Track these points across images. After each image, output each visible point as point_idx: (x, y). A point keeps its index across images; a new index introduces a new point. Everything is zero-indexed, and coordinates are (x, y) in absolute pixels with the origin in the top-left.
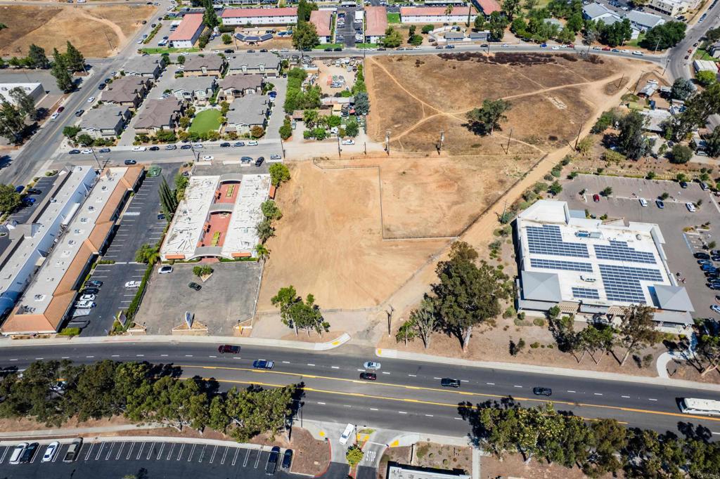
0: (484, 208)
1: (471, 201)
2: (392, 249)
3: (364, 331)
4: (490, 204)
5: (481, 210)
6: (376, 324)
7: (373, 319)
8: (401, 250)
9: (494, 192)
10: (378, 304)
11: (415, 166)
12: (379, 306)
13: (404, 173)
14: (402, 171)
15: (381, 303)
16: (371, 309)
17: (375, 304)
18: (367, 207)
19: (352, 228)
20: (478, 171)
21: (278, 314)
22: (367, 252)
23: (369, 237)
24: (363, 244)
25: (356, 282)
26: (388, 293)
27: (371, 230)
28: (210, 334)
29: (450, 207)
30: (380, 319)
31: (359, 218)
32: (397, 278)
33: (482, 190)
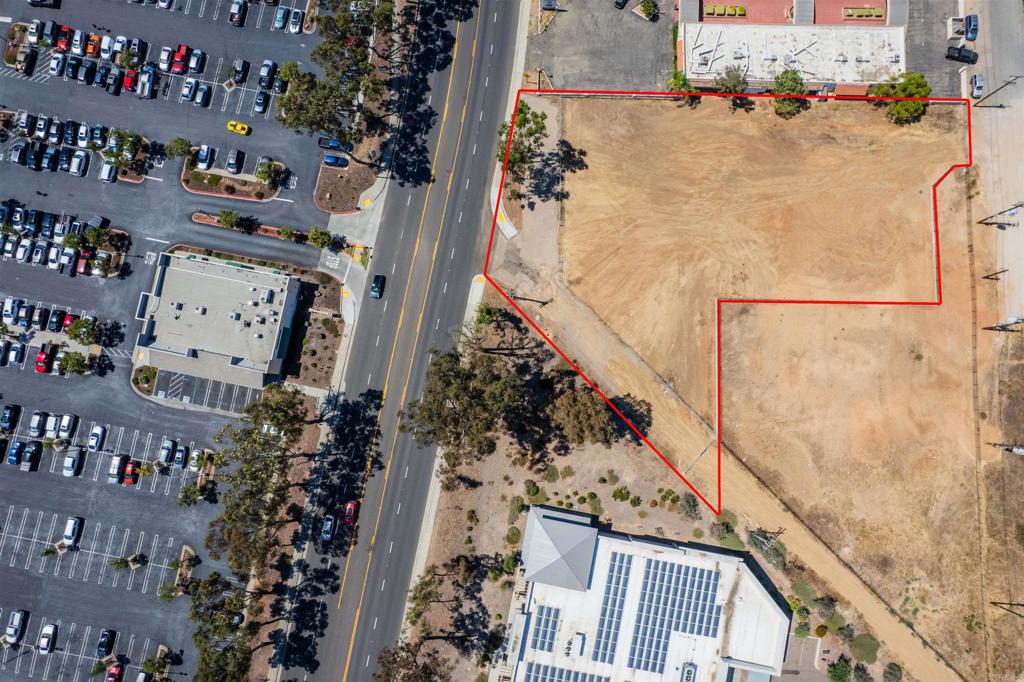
0: (801, 508)
1: (822, 485)
2: (693, 314)
3: (520, 259)
4: (815, 524)
5: (793, 499)
6: (532, 278)
7: (542, 274)
8: (691, 330)
9: (850, 538)
10: (571, 283)
11: (943, 383)
12: (567, 284)
13: (919, 357)
14: (925, 352)
15: (572, 287)
16: (561, 271)
17: (573, 277)
18: (810, 274)
19: (751, 243)
20: (923, 518)
21: (563, 131)
22: (689, 269)
23: (728, 274)
24: (708, 263)
25: (618, 249)
26: (593, 301)
27: (745, 278)
28: (531, 38)
29: (805, 437)
30: (540, 285)
31: (776, 259)
32: (623, 318)
33: (858, 516)
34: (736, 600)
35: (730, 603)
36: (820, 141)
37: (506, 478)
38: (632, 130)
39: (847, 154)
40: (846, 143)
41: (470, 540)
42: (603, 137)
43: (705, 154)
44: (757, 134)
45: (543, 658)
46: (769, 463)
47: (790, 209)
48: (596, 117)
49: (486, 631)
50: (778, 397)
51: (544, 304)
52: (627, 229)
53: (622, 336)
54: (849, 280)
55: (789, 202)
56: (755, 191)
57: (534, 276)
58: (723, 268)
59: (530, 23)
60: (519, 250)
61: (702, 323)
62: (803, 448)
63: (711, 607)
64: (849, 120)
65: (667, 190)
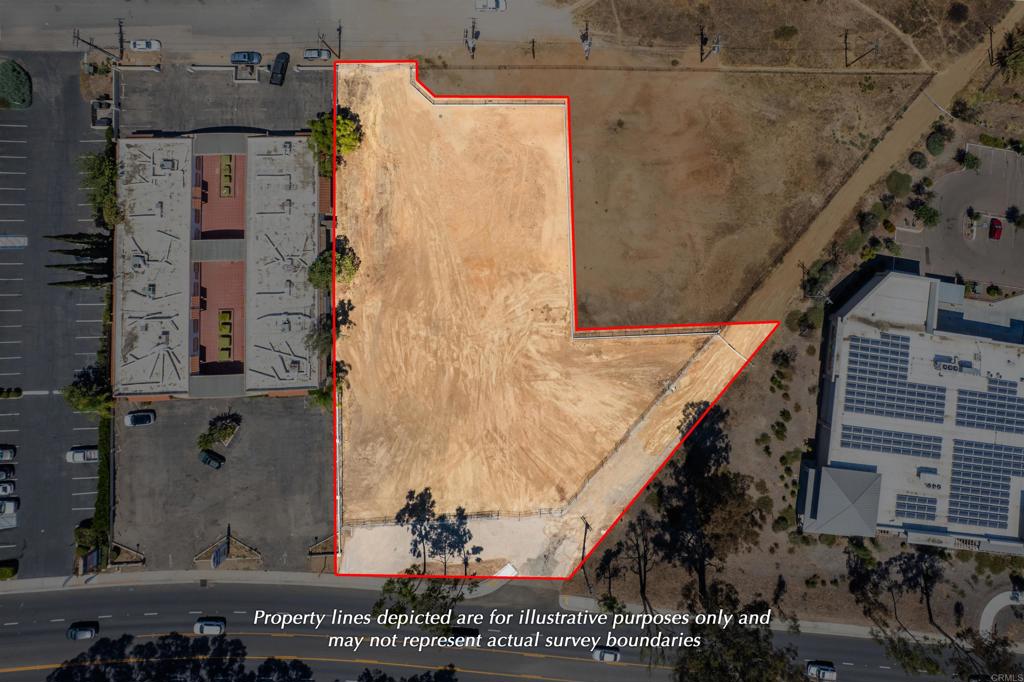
0: (780, 245)
1: (754, 225)
2: (589, 363)
3: (539, 558)
4: (792, 230)
5: (771, 252)
6: (559, 543)
7: (555, 531)
8: (607, 365)
9: (802, 197)
10: (563, 499)
11: (645, 101)
12: (565, 503)
13: (620, 124)
14: (615, 117)
15: (568, 496)
16: (550, 510)
17: (557, 497)
18: (539, 238)
19: (509, 302)
20: (778, 125)
21: (385, 521)
22: (541, 369)
23: (544, 328)
24: (532, 349)
25: (522, 448)
26: (582, 472)
27: (548, 308)
28: (267, 567)
29: (710, 242)
30: (567, 532)
31: (523, 274)
32: (598, 438)
33: (780, 188)
34: (874, 319)
35: (878, 325)
36: (384, 225)
37: (772, 550)
38: (381, 439)
39: (399, 196)
40: (386, 196)
41: (834, 582)
42: (391, 472)
43: (406, 355)
44: (380, 296)
45: (943, 508)
46: (737, 277)
47: (466, 260)
48: (366, 482)
49: (916, 555)
50: (671, 271)
51: (587, 526)
52: (499, 440)
53: (618, 438)
54: (543, 196)
55: (459, 261)
56: (448, 299)
57: (558, 540)
58: (537, 332)
59: (247, 569)
60: (529, 560)
61: (599, 353)
62: (720, 244)
63: (884, 343)
64: (359, 193)
65: (451, 398)
